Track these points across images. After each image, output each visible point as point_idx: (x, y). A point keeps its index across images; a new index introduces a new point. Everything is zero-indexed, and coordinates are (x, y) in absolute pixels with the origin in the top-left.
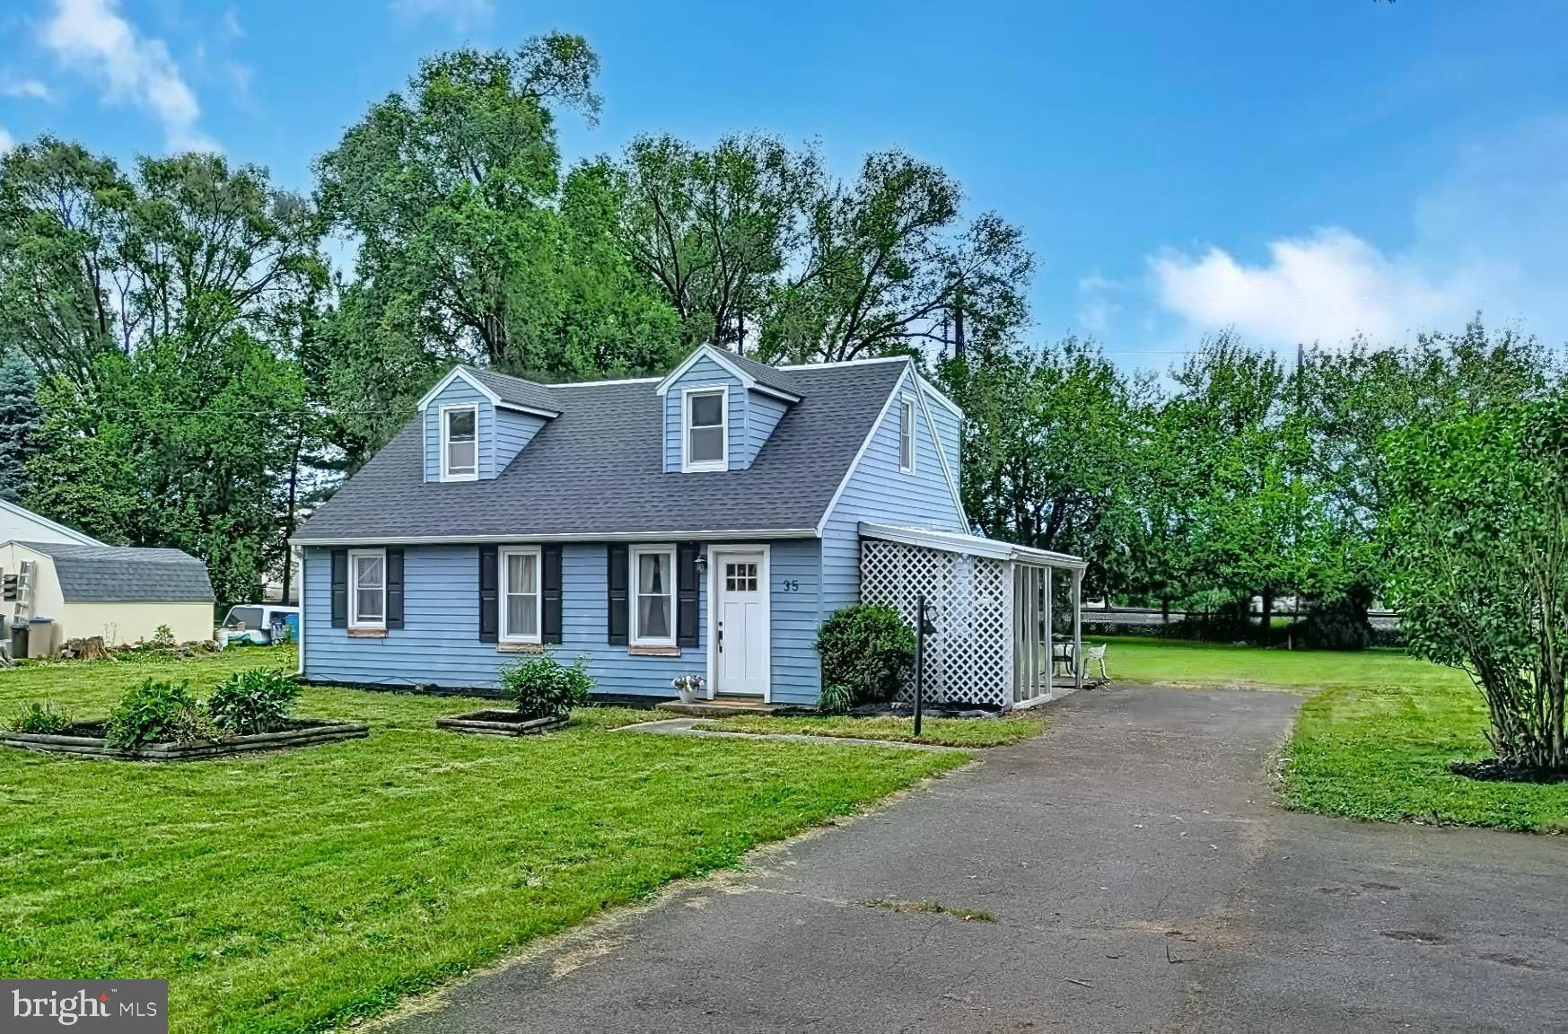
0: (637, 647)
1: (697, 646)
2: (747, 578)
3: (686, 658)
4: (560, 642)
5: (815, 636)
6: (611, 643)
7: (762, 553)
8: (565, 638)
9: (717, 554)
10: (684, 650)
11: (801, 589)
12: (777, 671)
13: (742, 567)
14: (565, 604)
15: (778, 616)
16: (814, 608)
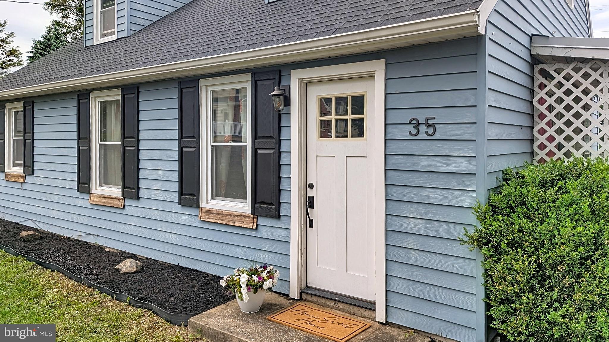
0: (208, 211)
1: (278, 217)
2: (349, 117)
3: (264, 232)
4: (138, 198)
5: (472, 218)
6: (181, 202)
7: (371, 76)
8: (143, 193)
9: (306, 84)
10: (262, 221)
11: (442, 132)
12: (397, 271)
13: (341, 101)
14: (143, 155)
15: (397, 178)
16: (469, 166)
